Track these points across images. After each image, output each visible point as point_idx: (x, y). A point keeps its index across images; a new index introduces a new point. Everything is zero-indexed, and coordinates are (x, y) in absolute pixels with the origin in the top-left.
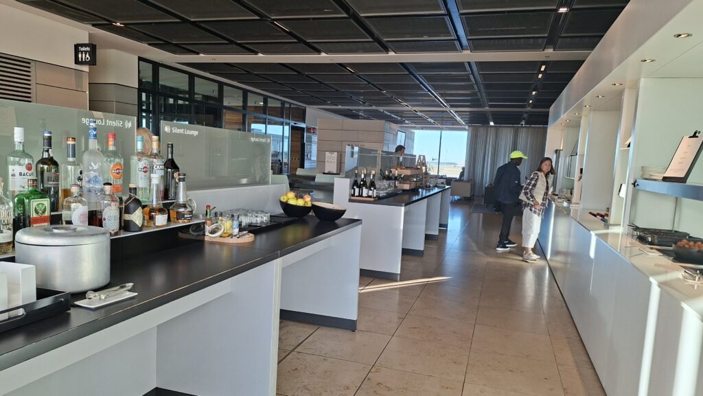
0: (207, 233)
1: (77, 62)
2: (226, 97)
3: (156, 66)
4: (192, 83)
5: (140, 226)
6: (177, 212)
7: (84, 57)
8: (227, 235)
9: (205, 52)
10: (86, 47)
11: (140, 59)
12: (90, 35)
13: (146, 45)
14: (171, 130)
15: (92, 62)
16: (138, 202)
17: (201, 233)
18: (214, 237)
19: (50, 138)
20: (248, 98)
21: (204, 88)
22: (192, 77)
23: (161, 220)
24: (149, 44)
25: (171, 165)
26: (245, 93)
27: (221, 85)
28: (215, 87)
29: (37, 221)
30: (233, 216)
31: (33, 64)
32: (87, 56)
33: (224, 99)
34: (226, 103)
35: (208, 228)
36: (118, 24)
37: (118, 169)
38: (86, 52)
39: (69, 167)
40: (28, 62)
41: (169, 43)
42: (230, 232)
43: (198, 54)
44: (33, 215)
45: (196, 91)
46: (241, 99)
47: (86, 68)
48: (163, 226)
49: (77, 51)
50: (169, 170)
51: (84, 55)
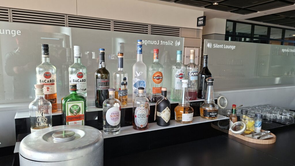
0: (230, 129)
1: (198, 25)
2: (272, 34)
3: (235, 23)
4: (253, 29)
5: (167, 122)
6: (204, 110)
7: (200, 23)
8: (249, 132)
9: (261, 10)
10: (202, 18)
11: (228, 20)
12: (204, 13)
13: (230, 13)
14: (213, 46)
15: (204, 25)
16: (167, 102)
17: (226, 127)
18: (237, 134)
19: (103, 54)
20: (286, 33)
21: (260, 31)
22: (253, 25)
23: (187, 118)
24: (231, 12)
25: (205, 72)
26: (284, 30)
27: (269, 28)
28: (266, 29)
29: (72, 119)
30: (256, 116)
31: (180, 29)
32: (202, 22)
33: (271, 35)
34: (272, 37)
35: (232, 124)
36: (216, 4)
37: (158, 76)
38: (201, 20)
39: (118, 75)
40: (178, 28)
41: (240, 9)
42: (252, 130)
43: (256, 12)
44: (69, 114)
45: (255, 33)
46: (281, 34)
47: (201, 28)
48: (189, 122)
49: (198, 20)
50: (203, 76)
51: (201, 22)
